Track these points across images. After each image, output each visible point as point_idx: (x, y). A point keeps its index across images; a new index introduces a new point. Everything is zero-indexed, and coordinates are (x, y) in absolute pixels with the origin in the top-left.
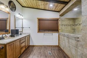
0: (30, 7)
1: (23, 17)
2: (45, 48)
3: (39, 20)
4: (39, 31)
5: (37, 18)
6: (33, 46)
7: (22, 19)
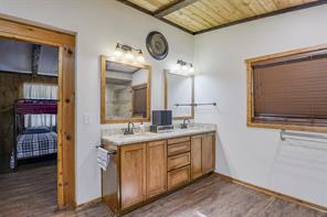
0: (217, 24)
1: (192, 70)
2: (281, 207)
3: (253, 67)
4: (253, 120)
5: (247, 61)
6: (229, 180)
7: (193, 77)
